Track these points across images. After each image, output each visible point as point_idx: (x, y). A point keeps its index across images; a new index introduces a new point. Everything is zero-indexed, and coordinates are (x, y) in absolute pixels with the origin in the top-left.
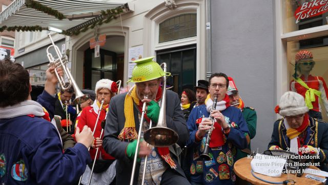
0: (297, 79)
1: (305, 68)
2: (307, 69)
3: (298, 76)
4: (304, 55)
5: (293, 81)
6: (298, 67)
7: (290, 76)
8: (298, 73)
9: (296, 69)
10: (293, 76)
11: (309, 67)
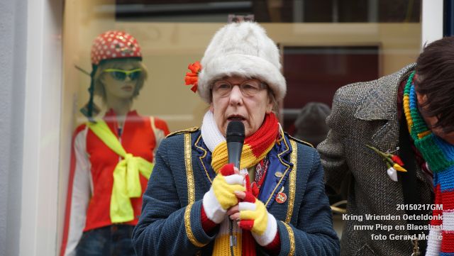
0: (95, 123)
1: (116, 88)
2: (124, 94)
3: (97, 111)
4: (117, 46)
5: (81, 128)
6: (99, 81)
7: (74, 113)
8: (98, 101)
9: (91, 90)
10: (82, 111)
11: (127, 88)
